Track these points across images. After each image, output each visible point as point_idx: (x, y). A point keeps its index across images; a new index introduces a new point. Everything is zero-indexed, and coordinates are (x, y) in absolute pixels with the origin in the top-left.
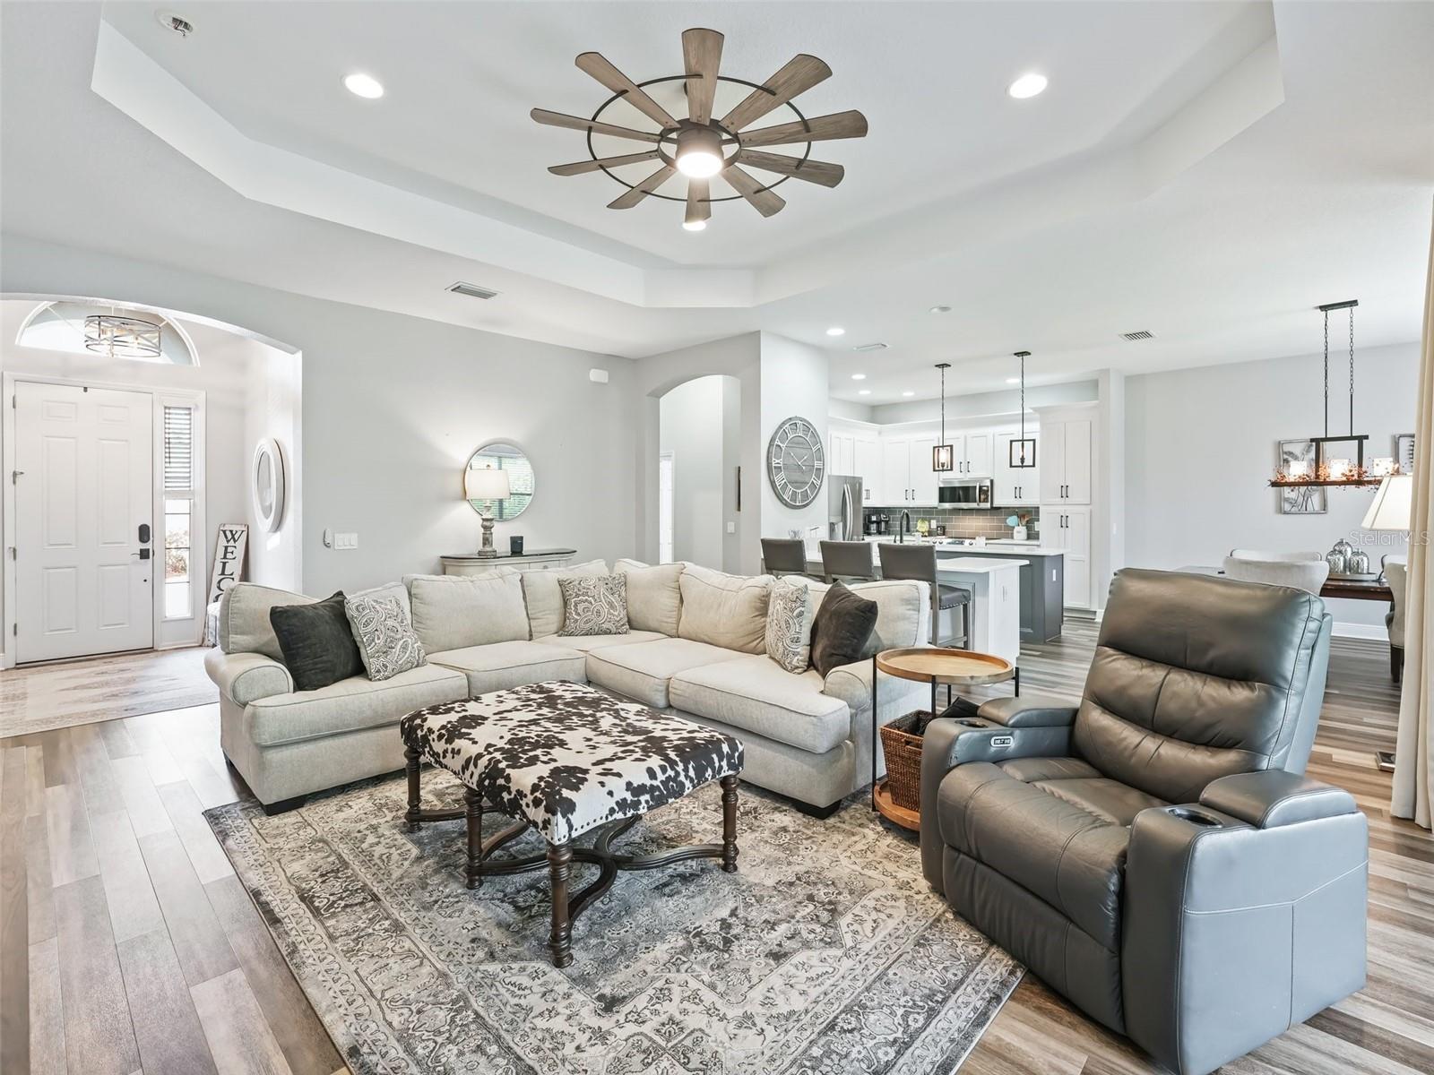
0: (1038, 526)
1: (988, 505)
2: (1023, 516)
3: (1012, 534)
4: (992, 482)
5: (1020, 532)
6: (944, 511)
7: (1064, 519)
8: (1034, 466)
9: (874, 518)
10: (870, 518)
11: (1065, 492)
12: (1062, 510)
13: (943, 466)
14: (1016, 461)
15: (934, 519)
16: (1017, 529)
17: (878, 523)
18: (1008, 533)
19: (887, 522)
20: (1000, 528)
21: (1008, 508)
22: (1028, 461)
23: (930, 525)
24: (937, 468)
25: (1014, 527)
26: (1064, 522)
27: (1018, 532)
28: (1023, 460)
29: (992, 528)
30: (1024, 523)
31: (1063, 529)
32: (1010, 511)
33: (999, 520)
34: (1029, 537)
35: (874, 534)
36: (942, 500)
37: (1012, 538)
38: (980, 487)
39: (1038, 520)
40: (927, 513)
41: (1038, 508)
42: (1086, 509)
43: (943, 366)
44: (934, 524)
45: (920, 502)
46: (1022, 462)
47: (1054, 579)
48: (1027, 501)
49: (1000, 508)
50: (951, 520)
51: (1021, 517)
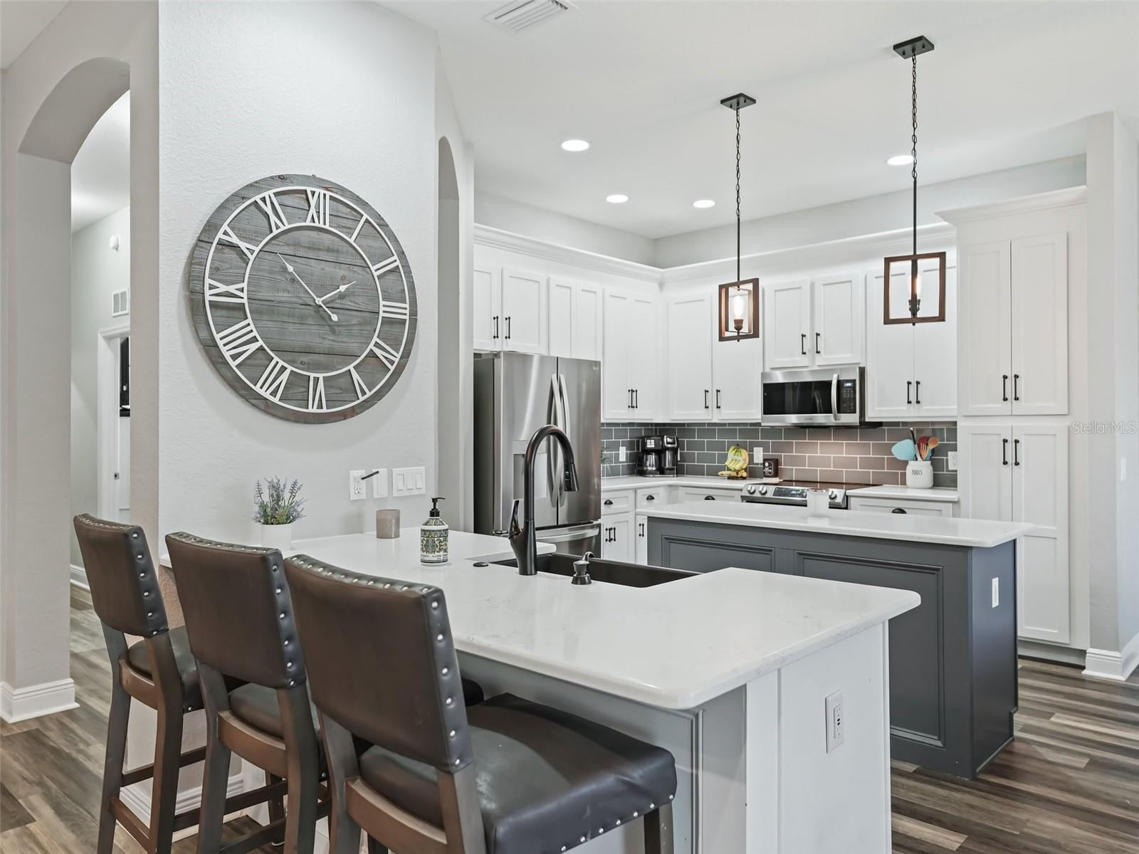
0: (954, 461)
1: (851, 419)
2: (925, 440)
3: (904, 475)
4: (862, 372)
5: (919, 471)
6: (773, 432)
7: (1010, 446)
8: (941, 318)
9: (651, 444)
10: (644, 444)
11: (1010, 388)
12: (1005, 428)
13: (738, 328)
14: (900, 309)
15: (758, 445)
16: (912, 466)
17: (660, 452)
18: (897, 472)
19: (674, 451)
20: (878, 463)
21: (897, 424)
22: (928, 308)
23: (751, 457)
24: (727, 334)
25: (906, 463)
26: (1010, 453)
27: (915, 472)
28: (914, 303)
29: (866, 463)
30: (927, 453)
31: (1007, 469)
32: (898, 429)
33: (878, 448)
34: (937, 483)
35: (651, 473)
36: (769, 409)
37: (904, 483)
38: (839, 382)
39: (955, 449)
40: (745, 434)
41: (955, 423)
42: (1060, 426)
43: (738, 101)
44: (759, 455)
45: (730, 413)
46: (914, 309)
47: (995, 603)
48: (930, 411)
49: (880, 424)
50: (788, 448)
51: (920, 442)
